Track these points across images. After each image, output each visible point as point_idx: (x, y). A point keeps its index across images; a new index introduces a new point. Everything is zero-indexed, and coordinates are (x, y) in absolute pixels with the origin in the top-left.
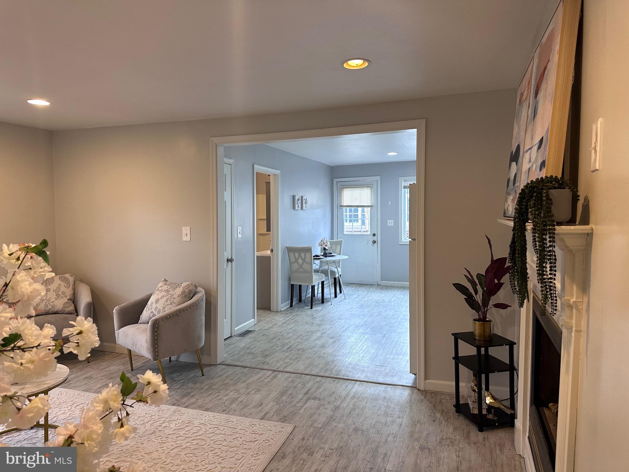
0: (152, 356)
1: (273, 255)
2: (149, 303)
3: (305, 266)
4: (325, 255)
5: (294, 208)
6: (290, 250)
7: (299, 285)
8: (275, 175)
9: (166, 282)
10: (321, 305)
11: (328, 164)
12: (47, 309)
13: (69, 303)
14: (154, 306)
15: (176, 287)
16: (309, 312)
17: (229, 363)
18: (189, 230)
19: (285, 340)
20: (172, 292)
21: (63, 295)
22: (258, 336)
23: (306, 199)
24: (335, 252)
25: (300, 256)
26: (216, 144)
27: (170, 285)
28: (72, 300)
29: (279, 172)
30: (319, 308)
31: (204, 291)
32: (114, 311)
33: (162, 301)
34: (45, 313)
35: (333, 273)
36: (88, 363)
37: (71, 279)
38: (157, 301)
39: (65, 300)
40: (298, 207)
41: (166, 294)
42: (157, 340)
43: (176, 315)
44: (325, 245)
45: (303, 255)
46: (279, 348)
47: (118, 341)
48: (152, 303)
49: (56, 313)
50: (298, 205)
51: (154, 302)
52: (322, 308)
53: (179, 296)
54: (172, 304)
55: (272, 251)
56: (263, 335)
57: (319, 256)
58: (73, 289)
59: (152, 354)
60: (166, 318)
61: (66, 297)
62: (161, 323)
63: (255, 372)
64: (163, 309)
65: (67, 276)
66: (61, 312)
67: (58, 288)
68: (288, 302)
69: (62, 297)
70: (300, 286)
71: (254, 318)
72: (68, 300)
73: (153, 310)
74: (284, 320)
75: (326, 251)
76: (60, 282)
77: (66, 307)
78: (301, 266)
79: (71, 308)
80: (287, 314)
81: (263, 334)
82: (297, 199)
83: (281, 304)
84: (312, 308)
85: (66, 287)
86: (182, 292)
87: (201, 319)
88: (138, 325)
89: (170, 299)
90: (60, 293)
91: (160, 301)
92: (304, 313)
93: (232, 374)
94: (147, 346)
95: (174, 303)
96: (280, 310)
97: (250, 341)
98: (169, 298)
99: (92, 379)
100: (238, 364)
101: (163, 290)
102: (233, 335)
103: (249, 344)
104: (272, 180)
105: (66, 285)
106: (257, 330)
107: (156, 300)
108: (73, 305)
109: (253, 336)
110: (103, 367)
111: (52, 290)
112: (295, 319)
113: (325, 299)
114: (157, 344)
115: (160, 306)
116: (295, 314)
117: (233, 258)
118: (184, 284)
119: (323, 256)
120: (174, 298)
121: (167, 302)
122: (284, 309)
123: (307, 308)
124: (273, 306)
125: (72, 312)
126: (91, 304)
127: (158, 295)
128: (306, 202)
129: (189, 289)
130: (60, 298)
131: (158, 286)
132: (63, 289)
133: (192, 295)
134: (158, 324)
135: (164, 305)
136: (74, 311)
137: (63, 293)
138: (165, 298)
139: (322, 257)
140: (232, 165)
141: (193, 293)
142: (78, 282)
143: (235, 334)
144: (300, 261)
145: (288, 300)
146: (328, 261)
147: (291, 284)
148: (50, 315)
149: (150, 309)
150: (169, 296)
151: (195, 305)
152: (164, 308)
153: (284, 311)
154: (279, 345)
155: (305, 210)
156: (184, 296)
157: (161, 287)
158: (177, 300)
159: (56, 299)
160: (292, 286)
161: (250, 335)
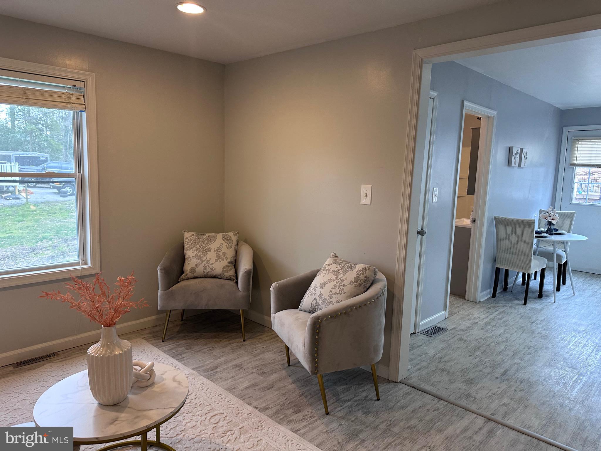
0: (310, 367)
1: (474, 227)
2: (313, 285)
3: (521, 246)
4: (550, 232)
5: (509, 164)
6: (499, 222)
7: (506, 269)
8: (489, 117)
9: (335, 258)
10: (539, 301)
11: (558, 106)
12: (206, 271)
13: (229, 266)
14: (318, 291)
15: (348, 269)
16: (522, 309)
17: (415, 384)
18: (370, 190)
19: (494, 355)
20: (342, 276)
21: (224, 256)
22: (452, 340)
23: (527, 153)
24: (562, 229)
25: (514, 231)
26: (422, 60)
27: (340, 264)
28: (233, 264)
29: (495, 113)
30: (537, 305)
31: (386, 280)
32: (271, 289)
33: (329, 287)
34: (203, 276)
35: (559, 257)
36: (244, 341)
37: (234, 239)
38: (323, 285)
39: (225, 263)
40: (515, 164)
41: (334, 277)
42: (317, 346)
43: (346, 313)
44: (551, 218)
45: (519, 230)
46: (487, 371)
47: (273, 327)
48: (316, 286)
49: (215, 277)
50: (515, 160)
51: (318, 286)
52: (542, 306)
53: (351, 283)
54: (341, 294)
55: (474, 221)
56: (460, 339)
57: (541, 233)
58: (235, 250)
59: (311, 366)
60: (332, 317)
61: (226, 260)
62: (324, 322)
63: (457, 412)
64: (329, 299)
65: (231, 234)
66: (220, 277)
67: (220, 248)
68: (489, 291)
69: (223, 260)
70: (507, 271)
71: (445, 309)
72: (229, 263)
73: (317, 296)
74: (487, 317)
75: (552, 227)
76: (223, 242)
77: (225, 272)
78: (514, 245)
79: (231, 273)
80: (490, 308)
81: (459, 337)
82: (514, 152)
83: (482, 291)
84: (525, 304)
85: (227, 248)
86: (355, 278)
87: (381, 322)
88: (298, 313)
89: (339, 286)
90: (221, 254)
91: (326, 286)
92: (516, 311)
93: (420, 407)
94: (304, 351)
95: (344, 293)
96: (479, 301)
97: (441, 346)
98: (338, 284)
99: (241, 370)
100: (428, 388)
101: (331, 271)
102: (417, 332)
103: (440, 351)
104: (483, 125)
105: (228, 246)
106: (449, 328)
107: (321, 284)
108: (233, 269)
109: (446, 339)
110: (258, 351)
111: (213, 250)
112: (504, 319)
113: (544, 292)
114: (317, 352)
115: (326, 291)
116: (501, 310)
117: (424, 229)
118: (359, 267)
119: (546, 233)
120: (344, 285)
121: (334, 289)
122: (484, 299)
123: (517, 302)
124: (470, 293)
125: (232, 277)
126: (250, 272)
127: (324, 276)
128: (526, 157)
129: (365, 275)
130: (220, 260)
131: (325, 264)
132: (224, 249)
133: (368, 285)
134: (320, 324)
135: (331, 293)
136: (233, 276)
137: (224, 254)
138: (332, 284)
139: (546, 235)
140: (435, 99)
141: (371, 282)
142: (241, 242)
143: (420, 330)
144: (514, 238)
145: (490, 288)
146: (554, 242)
147: (496, 267)
148: (208, 279)
149: (313, 295)
150: (338, 281)
151: (372, 302)
152: (330, 297)
153: (484, 302)
154: (488, 364)
155: (523, 168)
156: (357, 284)
157: (329, 265)
158: (348, 289)
159: (216, 261)
160: (498, 270)
161: (441, 336)
